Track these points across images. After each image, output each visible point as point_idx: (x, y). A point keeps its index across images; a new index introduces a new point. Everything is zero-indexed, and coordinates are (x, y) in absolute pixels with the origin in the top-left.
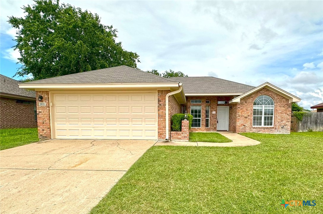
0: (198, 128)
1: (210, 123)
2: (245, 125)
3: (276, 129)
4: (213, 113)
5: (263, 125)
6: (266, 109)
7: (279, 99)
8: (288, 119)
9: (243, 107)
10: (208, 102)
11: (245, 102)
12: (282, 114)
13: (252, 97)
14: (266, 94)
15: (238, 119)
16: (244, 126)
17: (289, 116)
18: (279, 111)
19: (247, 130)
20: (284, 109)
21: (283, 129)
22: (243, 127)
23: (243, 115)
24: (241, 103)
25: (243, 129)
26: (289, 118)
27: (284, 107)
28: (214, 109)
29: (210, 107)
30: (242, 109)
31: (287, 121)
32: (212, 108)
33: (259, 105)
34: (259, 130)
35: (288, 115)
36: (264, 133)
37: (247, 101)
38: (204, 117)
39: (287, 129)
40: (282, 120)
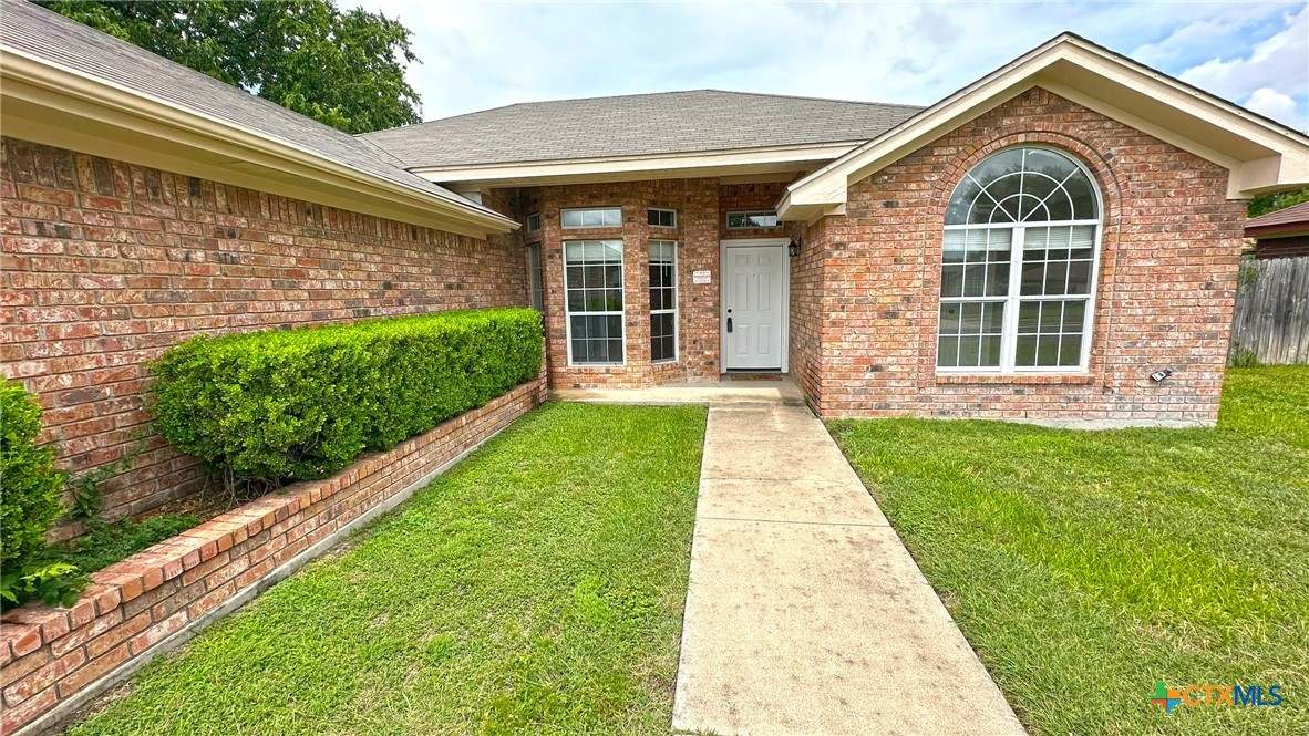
0: (608, 371)
1: (682, 336)
2: (878, 361)
3: (1106, 388)
4: (696, 281)
5: (1008, 366)
6: (1035, 246)
7: (1144, 168)
8: (1205, 321)
9: (872, 240)
10: (666, 219)
11: (888, 205)
12: (1165, 286)
13: (936, 168)
14: (1044, 137)
15: (834, 324)
16: (875, 369)
17: (1219, 294)
18: (1141, 263)
19: (898, 398)
20: (1184, 245)
21: (1164, 391)
22: (869, 375)
23: (872, 292)
24: (852, 213)
25: (865, 392)
26: (1218, 310)
27: (1180, 229)
28: (700, 254)
29: (681, 245)
30: (861, 254)
31: (1200, 336)
32: (692, 252)
33: (990, 225)
34: (977, 401)
35: (1208, 286)
36: (1020, 420)
37: (900, 197)
38: (638, 307)
39: (1195, 392)
40: (1161, 328)
